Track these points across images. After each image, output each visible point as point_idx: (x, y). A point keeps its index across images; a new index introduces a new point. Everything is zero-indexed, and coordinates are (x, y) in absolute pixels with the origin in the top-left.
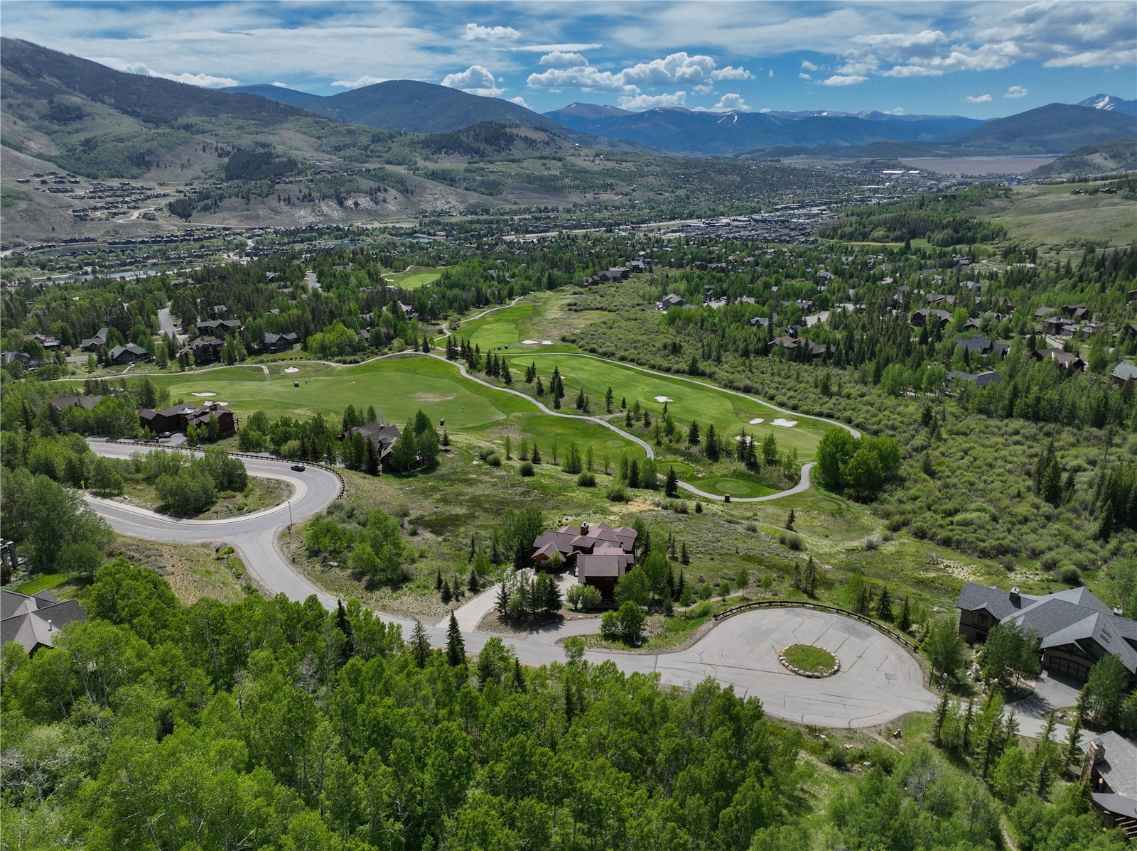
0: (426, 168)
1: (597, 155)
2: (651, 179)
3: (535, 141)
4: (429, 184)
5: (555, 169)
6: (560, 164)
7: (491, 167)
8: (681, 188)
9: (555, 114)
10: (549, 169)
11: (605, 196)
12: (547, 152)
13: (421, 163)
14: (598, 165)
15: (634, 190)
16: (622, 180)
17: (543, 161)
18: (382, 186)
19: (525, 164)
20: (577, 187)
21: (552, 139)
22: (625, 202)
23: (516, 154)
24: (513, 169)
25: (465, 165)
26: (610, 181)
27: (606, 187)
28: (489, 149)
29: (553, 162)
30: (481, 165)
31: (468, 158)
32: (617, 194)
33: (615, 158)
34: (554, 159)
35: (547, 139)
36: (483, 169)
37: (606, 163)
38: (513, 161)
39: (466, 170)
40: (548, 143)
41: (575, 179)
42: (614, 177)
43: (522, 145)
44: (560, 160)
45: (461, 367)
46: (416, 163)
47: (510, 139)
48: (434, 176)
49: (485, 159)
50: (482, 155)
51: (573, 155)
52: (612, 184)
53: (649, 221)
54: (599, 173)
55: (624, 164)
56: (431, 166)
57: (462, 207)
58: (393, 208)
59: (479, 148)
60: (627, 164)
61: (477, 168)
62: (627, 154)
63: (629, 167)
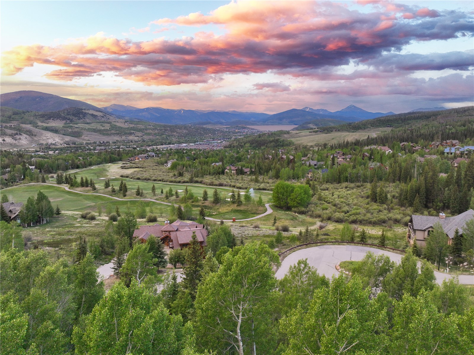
0: (42, 126)
1: (126, 122)
2: (151, 131)
3: (97, 116)
4: (44, 132)
5: (107, 127)
6: (109, 125)
7: (76, 126)
8: (164, 134)
9: (106, 108)
10: (104, 127)
11: (131, 138)
12: (103, 119)
13: (40, 124)
14: (126, 126)
15: (143, 135)
16: (138, 131)
17: (101, 124)
18: (18, 132)
19: (92, 125)
20: (118, 134)
21: (105, 115)
22: (140, 140)
23: (88, 121)
24: (87, 126)
25: (63, 125)
26: (132, 132)
27: (131, 134)
28: (75, 119)
29: (105, 124)
31: (64, 122)
32: (136, 137)
33: (134, 123)
34: (107, 123)
35: (102, 115)
36: (72, 126)
37: (130, 125)
38: (88, 123)
39: (63, 127)
40: (103, 117)
41: (117, 131)
42: (134, 130)
43: (91, 117)
44: (109, 123)
46: (37, 124)
47: (85, 115)
48: (47, 129)
49: (73, 123)
50: (71, 121)
51: (115, 122)
53: (152, 146)
54: (128, 128)
56: (45, 125)
57: (62, 142)
58: (25, 143)
59: (69, 118)
60: (139, 125)
61: (69, 126)
62: (139, 122)
63: (141, 126)
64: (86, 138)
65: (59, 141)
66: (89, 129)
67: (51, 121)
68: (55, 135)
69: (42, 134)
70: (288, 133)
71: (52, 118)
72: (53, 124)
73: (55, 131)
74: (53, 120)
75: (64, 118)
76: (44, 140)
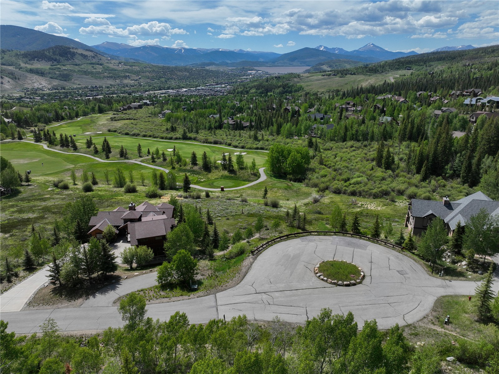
0: (26, 67)
1: (120, 63)
2: (148, 74)
3: (87, 56)
4: (29, 75)
5: (99, 69)
6: (101, 67)
7: (64, 68)
8: (162, 77)
9: (97, 46)
10: (96, 69)
11: (126, 81)
12: (94, 61)
13: (23, 65)
14: (121, 67)
15: (140, 78)
16: (134, 74)
17: (92, 65)
19: (83, 66)
20: (111, 77)
21: (96, 55)
22: (136, 84)
23: (77, 62)
24: (77, 68)
25: (49, 67)
26: (127, 74)
27: (126, 77)
28: (62, 59)
29: (97, 66)
30: (59, 66)
31: (50, 63)
32: (132, 80)
33: (129, 64)
34: (98, 64)
35: (93, 55)
36: (60, 68)
37: (124, 66)
38: (76, 65)
39: (50, 69)
40: (94, 57)
41: (110, 73)
42: (129, 73)
43: (80, 58)
44: (101, 65)
45: (44, 145)
46: (20, 65)
47: (73, 55)
48: (31, 71)
49: (60, 64)
50: (59, 62)
51: (108, 63)
52: (128, 76)
53: (149, 91)
54: (122, 71)
55: (134, 67)
56: (29, 67)
57: (49, 87)
58: (8, 87)
59: (56, 58)
60: (135, 67)
61: (56, 68)
62: (134, 63)
63: (136, 68)
64: (76, 81)
65: (47, 85)
66: (78, 71)
67: (36, 61)
68: (41, 78)
69: (26, 77)
70: (298, 76)
71: (36, 59)
72: (38, 65)
73: (41, 73)
74: (37, 60)
75: (49, 59)
76: (29, 84)
